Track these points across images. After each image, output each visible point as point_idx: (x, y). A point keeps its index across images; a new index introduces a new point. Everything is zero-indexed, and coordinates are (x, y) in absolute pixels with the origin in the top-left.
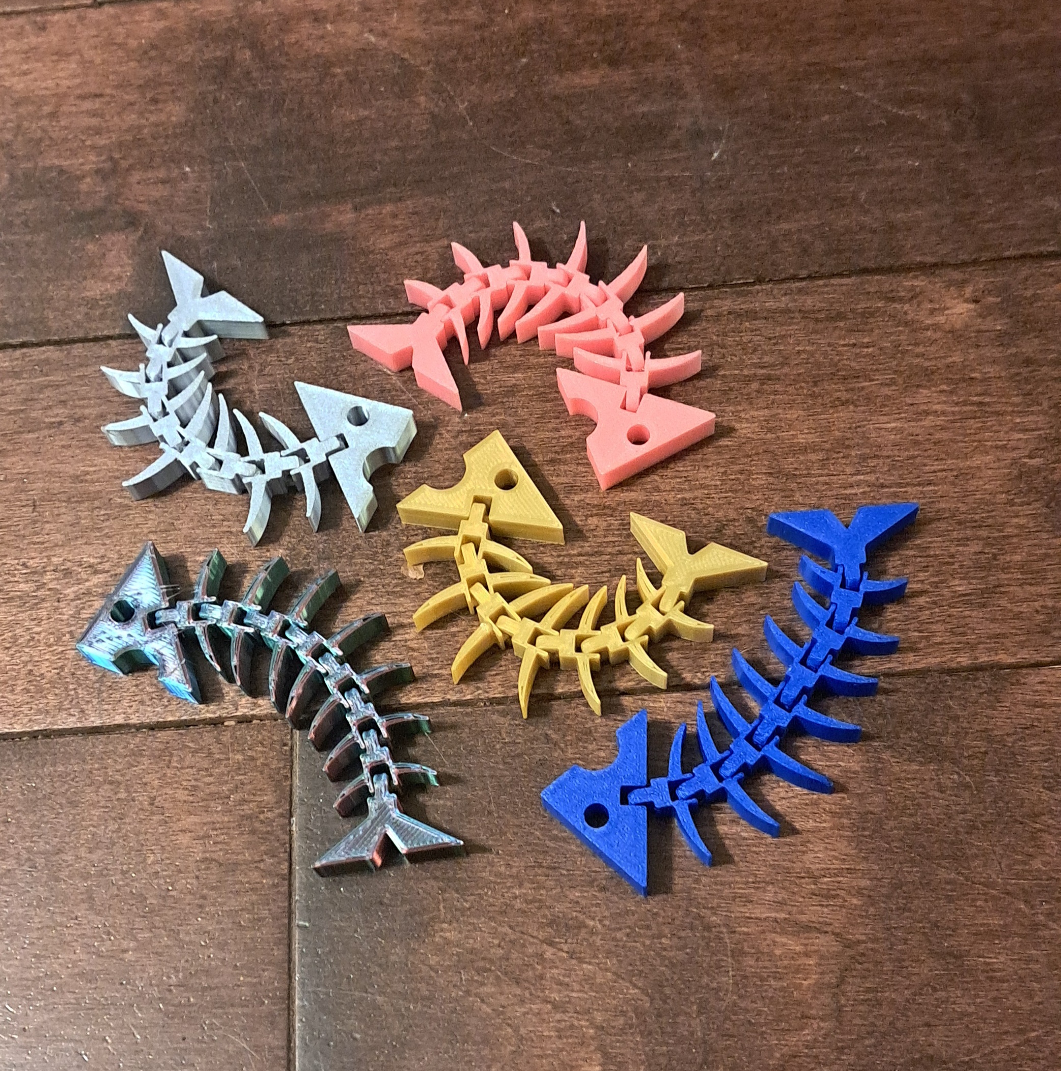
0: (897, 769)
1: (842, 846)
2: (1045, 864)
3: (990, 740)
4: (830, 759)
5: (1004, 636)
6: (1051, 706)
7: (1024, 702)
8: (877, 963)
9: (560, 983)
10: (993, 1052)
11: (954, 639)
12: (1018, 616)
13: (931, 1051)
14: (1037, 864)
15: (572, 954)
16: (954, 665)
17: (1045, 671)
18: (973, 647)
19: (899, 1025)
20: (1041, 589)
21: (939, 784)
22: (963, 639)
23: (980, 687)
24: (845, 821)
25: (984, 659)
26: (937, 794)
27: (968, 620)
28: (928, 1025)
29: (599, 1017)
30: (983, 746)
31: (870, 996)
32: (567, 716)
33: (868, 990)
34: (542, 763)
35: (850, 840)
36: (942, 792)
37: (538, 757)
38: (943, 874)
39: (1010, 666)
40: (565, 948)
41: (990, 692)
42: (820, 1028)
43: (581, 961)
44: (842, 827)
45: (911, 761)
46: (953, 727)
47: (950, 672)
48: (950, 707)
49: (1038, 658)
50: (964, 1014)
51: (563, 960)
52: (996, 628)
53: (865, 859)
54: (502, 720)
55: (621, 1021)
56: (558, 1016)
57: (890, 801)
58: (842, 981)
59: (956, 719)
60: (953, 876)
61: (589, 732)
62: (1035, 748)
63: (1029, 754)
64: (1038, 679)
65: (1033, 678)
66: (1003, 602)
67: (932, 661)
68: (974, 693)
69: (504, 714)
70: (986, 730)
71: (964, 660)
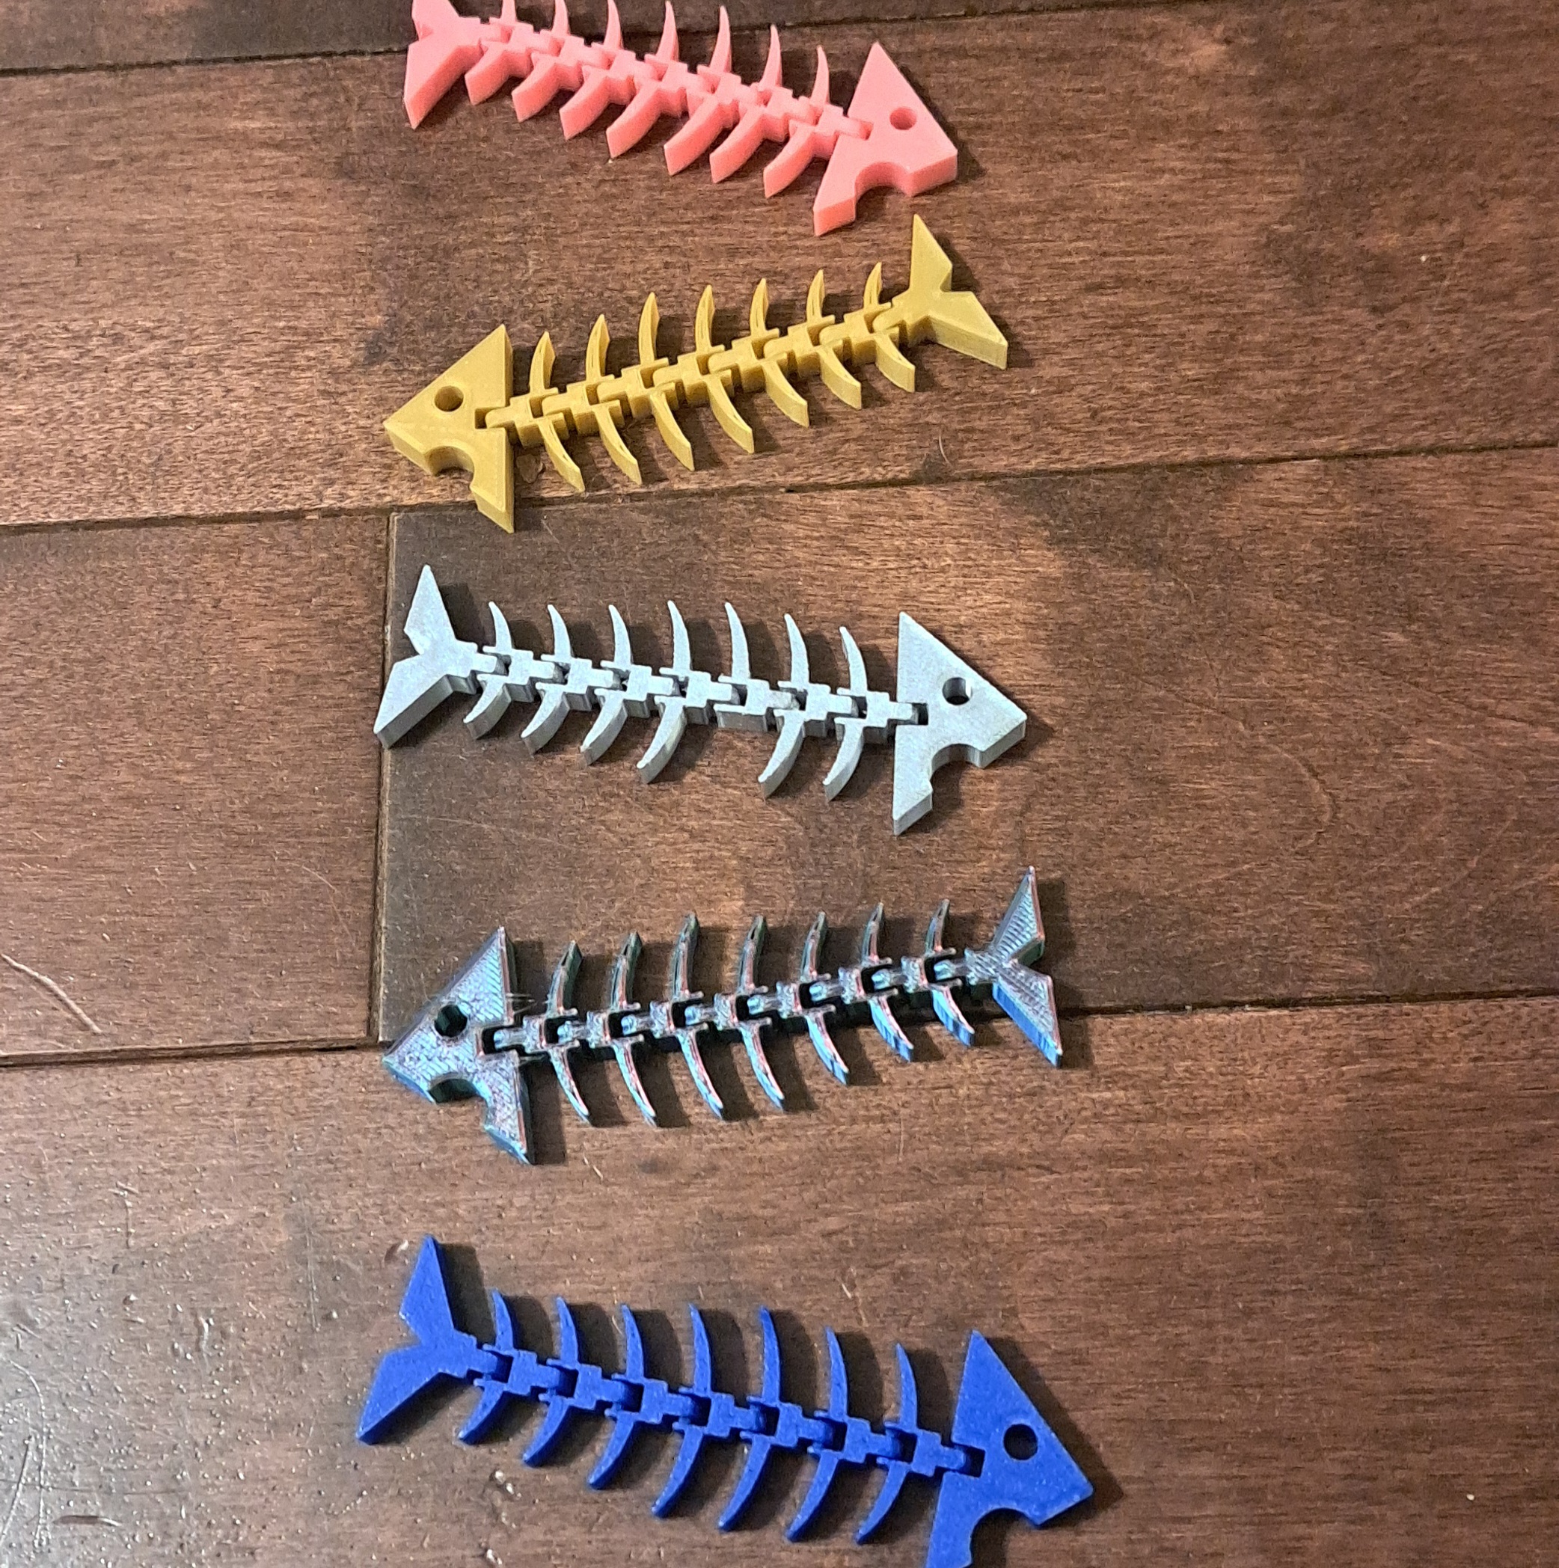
0: (1103, 575)
1: (1036, 661)
2: (1270, 680)
3: (1214, 542)
4: (1027, 564)
5: (1238, 426)
6: (1287, 505)
7: (1256, 501)
8: (1070, 789)
9: (700, 810)
10: (1199, 886)
11: (1179, 429)
12: (1254, 404)
13: (1125, 885)
14: (1262, 681)
15: (715, 778)
16: (1178, 460)
17: (1285, 466)
18: (1200, 439)
19: (1090, 856)
20: (1285, 374)
21: (1152, 591)
22: (1189, 429)
23: (1205, 484)
24: (1042, 634)
25: (1212, 453)
26: (1149, 603)
27: (1197, 409)
28: (1124, 856)
29: (744, 848)
30: (1207, 550)
31: (1058, 824)
32: (722, 515)
33: (1057, 818)
34: (690, 566)
35: (1044, 654)
36: (1156, 601)
37: (684, 560)
38: (1151, 692)
39: (1244, 462)
40: (708, 771)
41: (1218, 489)
42: (999, 860)
43: (725, 785)
44: (1038, 640)
45: (1120, 566)
46: (1171, 529)
47: (1173, 467)
48: (1170, 506)
49: (1279, 452)
50: (1168, 845)
51: (703, 784)
52: (1230, 418)
53: (1060, 674)
54: (643, 518)
55: (770, 851)
56: (696, 846)
57: (1094, 612)
58: (1028, 807)
59: (1175, 519)
60: (1162, 693)
61: (747, 533)
62: (1266, 553)
63: (1260, 559)
64: (1277, 475)
65: (1270, 474)
66: (1240, 388)
67: (1153, 455)
68: (1199, 490)
69: (644, 511)
70: (1211, 532)
71: (1190, 454)
